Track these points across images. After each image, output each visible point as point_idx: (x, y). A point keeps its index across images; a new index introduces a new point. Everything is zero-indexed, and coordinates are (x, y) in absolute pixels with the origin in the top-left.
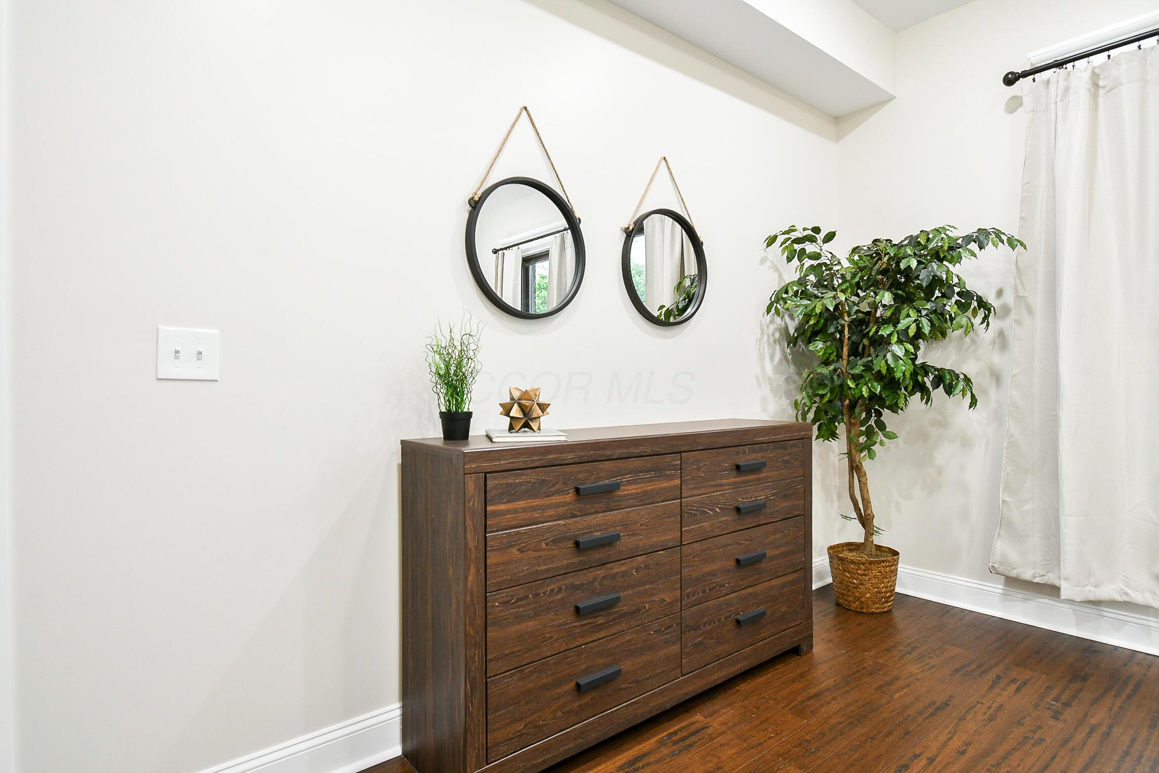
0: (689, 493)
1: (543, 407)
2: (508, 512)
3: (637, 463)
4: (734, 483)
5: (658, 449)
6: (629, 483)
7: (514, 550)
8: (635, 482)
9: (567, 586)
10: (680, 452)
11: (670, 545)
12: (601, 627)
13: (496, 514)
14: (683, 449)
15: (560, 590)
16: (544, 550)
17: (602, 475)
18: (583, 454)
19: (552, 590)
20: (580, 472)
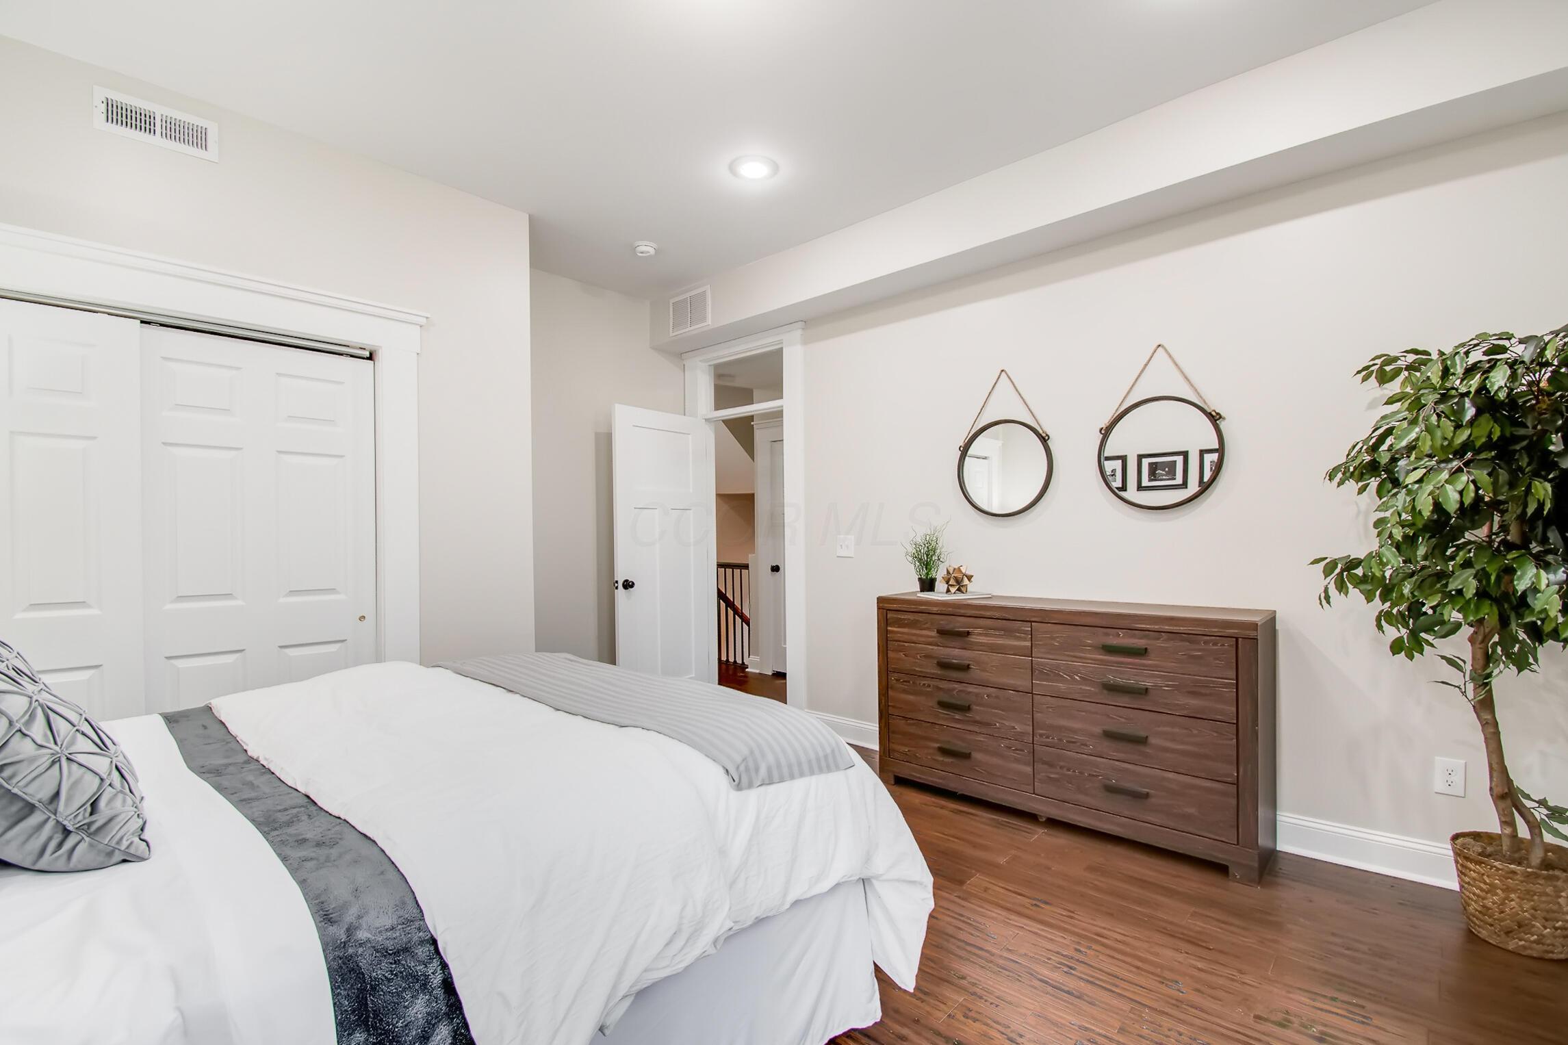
0: (1040, 655)
1: (970, 578)
2: (898, 632)
3: (989, 622)
4: (1101, 660)
5: (1007, 616)
6: (980, 634)
7: (902, 654)
8: (986, 635)
9: (934, 686)
10: (1031, 622)
11: (1020, 689)
12: (958, 721)
13: (892, 632)
14: (1033, 619)
15: (929, 686)
16: (918, 659)
17: (959, 624)
18: (944, 609)
19: (924, 684)
20: (942, 620)
